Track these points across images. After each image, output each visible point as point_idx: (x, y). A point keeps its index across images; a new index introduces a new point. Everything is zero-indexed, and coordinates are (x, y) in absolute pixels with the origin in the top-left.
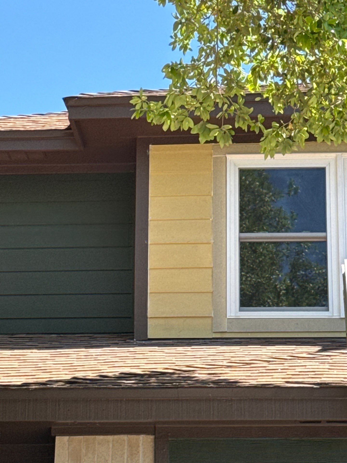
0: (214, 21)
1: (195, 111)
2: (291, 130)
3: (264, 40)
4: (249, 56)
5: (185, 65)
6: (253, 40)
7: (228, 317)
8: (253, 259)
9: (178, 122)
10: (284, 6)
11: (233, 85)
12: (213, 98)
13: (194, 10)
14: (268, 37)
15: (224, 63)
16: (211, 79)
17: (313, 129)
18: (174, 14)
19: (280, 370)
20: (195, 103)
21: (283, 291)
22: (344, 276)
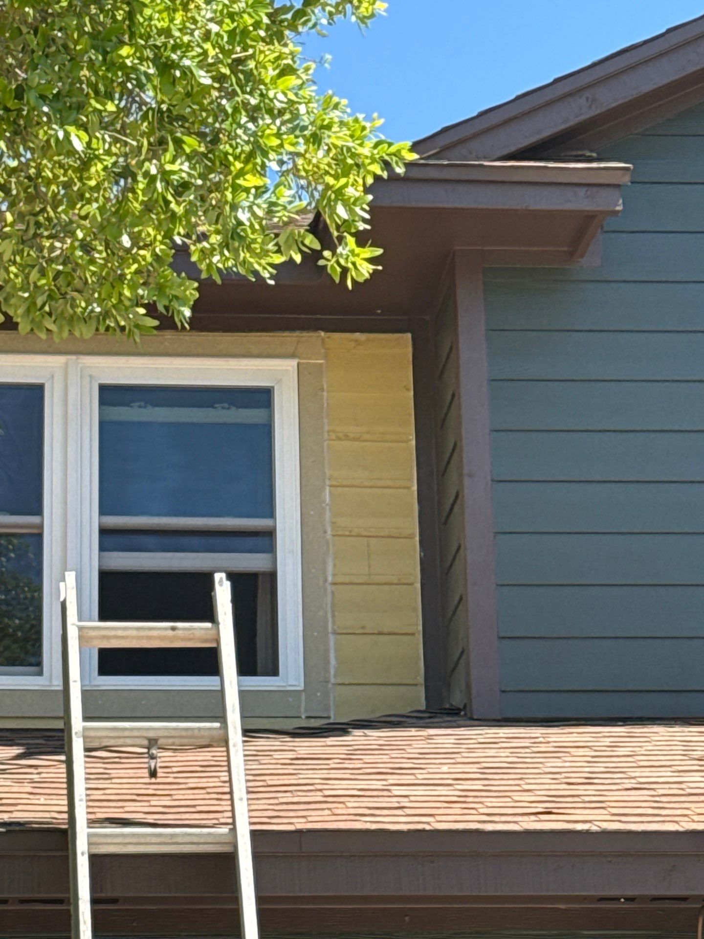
17: (11, 305)
22: (64, 605)
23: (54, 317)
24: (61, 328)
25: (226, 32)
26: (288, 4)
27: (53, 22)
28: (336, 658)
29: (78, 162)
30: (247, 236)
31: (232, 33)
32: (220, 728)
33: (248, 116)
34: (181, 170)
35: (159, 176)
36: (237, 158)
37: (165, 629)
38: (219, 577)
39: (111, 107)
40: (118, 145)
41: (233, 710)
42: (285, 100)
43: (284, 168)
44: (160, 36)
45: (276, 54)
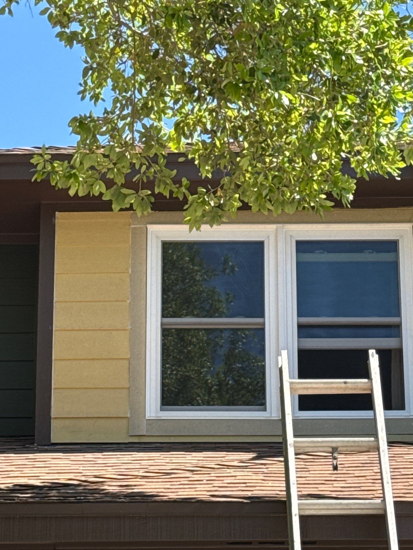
0: (131, 67)
1: (107, 172)
2: (221, 197)
3: (189, 91)
4: (172, 109)
5: (96, 118)
6: (177, 90)
7: (147, 418)
8: (180, 349)
9: (87, 186)
10: (213, 51)
11: (153, 143)
12: (129, 157)
13: (107, 53)
14: (194, 87)
15: (142, 117)
16: (127, 135)
17: (246, 196)
18: (83, 58)
19: (205, 481)
20: (106, 164)
21: (215, 387)
22: (281, 370)
23: (272, 203)
24: (277, 209)
25: (372, 33)
26: (408, 15)
27: (271, 30)
29: (284, 111)
30: (385, 152)
31: (376, 34)
32: (374, 441)
33: (385, 82)
34: (346, 115)
35: (333, 118)
36: (379, 106)
37: (341, 383)
38: (372, 352)
39: (305, 78)
40: (308, 101)
41: (382, 430)
42: (407, 71)
43: (407, 111)
44: (332, 36)
45: (401, 45)
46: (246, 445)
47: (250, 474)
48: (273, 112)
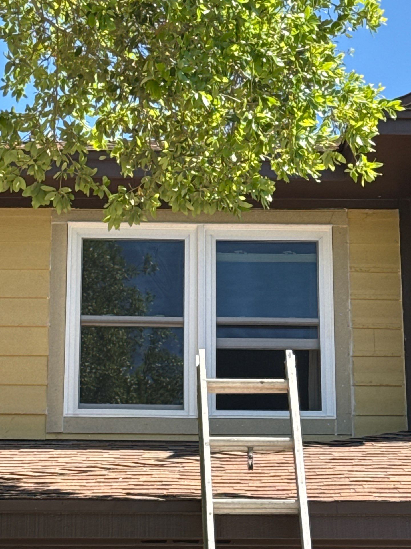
0: (53, 64)
1: (28, 169)
2: (141, 196)
3: (111, 89)
4: (94, 107)
5: (18, 115)
6: (100, 88)
7: (64, 415)
8: (100, 347)
9: (7, 182)
10: (136, 49)
11: (74, 140)
12: (50, 154)
13: (29, 49)
14: (116, 85)
15: (64, 114)
16: (48, 132)
17: (167, 196)
18: (6, 54)
19: (121, 479)
20: (27, 161)
21: (134, 386)
22: (198, 369)
23: (192, 203)
24: (196, 209)
25: (293, 36)
26: (329, 19)
27: (193, 30)
28: (355, 400)
29: (206, 113)
30: (304, 155)
31: (296, 37)
32: (290, 441)
33: (305, 85)
34: (266, 117)
35: (254, 120)
36: (299, 109)
37: (257, 383)
38: (289, 353)
39: (225, 80)
40: (229, 102)
41: (298, 430)
42: (327, 76)
43: (326, 115)
44: (254, 38)
45: (322, 49)
46: (164, 444)
47: (166, 472)
48: (194, 112)
